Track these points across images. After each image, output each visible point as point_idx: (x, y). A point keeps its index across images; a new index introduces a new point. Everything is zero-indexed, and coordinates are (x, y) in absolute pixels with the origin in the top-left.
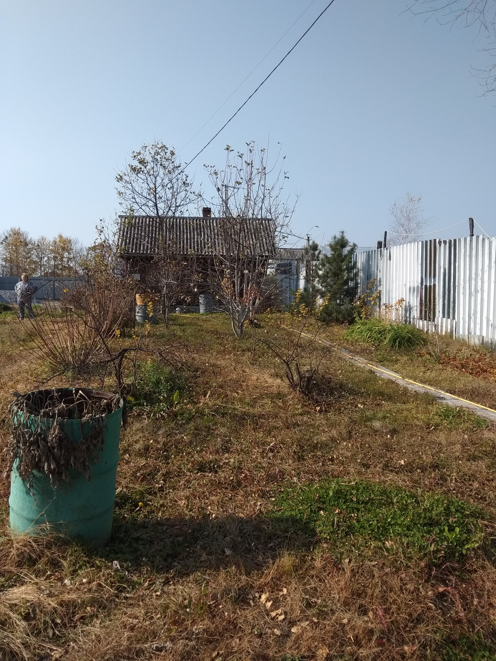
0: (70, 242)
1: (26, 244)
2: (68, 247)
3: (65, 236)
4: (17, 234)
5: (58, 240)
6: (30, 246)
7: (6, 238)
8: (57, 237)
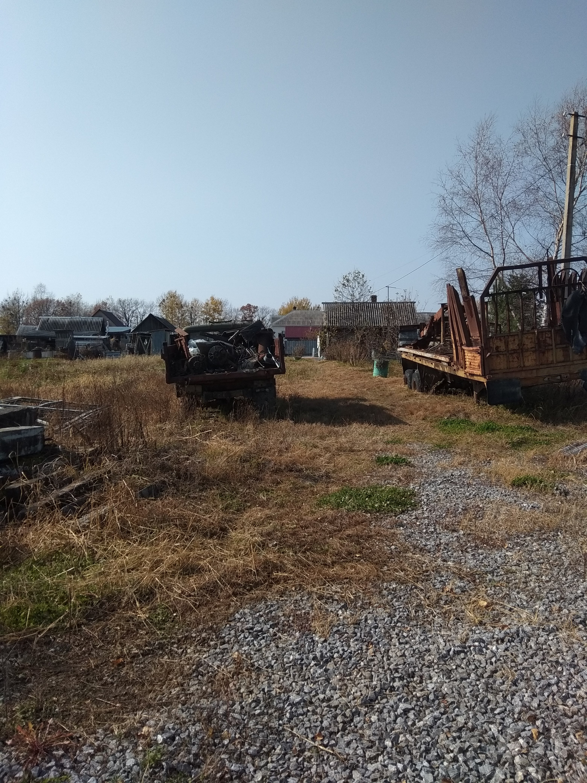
0: (221, 303)
1: (182, 307)
2: (219, 308)
3: (216, 297)
4: (173, 296)
5: (210, 302)
6: (185, 308)
7: (164, 300)
8: (209, 299)
